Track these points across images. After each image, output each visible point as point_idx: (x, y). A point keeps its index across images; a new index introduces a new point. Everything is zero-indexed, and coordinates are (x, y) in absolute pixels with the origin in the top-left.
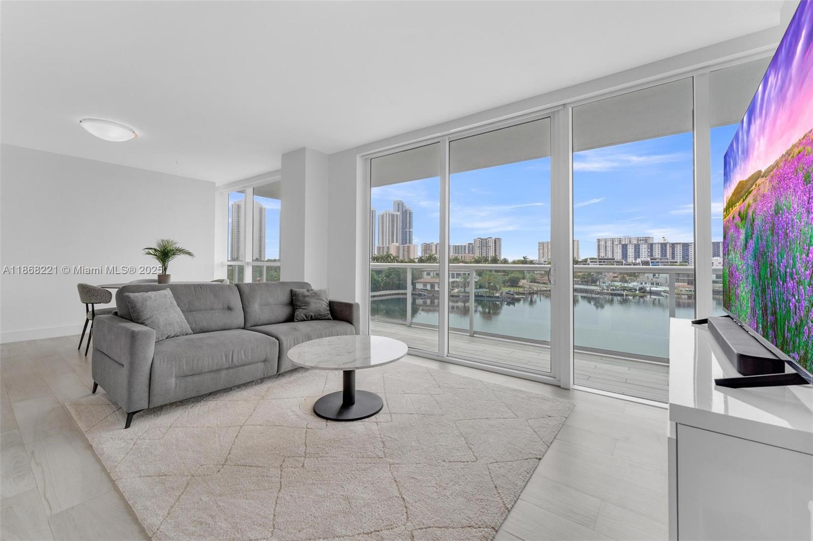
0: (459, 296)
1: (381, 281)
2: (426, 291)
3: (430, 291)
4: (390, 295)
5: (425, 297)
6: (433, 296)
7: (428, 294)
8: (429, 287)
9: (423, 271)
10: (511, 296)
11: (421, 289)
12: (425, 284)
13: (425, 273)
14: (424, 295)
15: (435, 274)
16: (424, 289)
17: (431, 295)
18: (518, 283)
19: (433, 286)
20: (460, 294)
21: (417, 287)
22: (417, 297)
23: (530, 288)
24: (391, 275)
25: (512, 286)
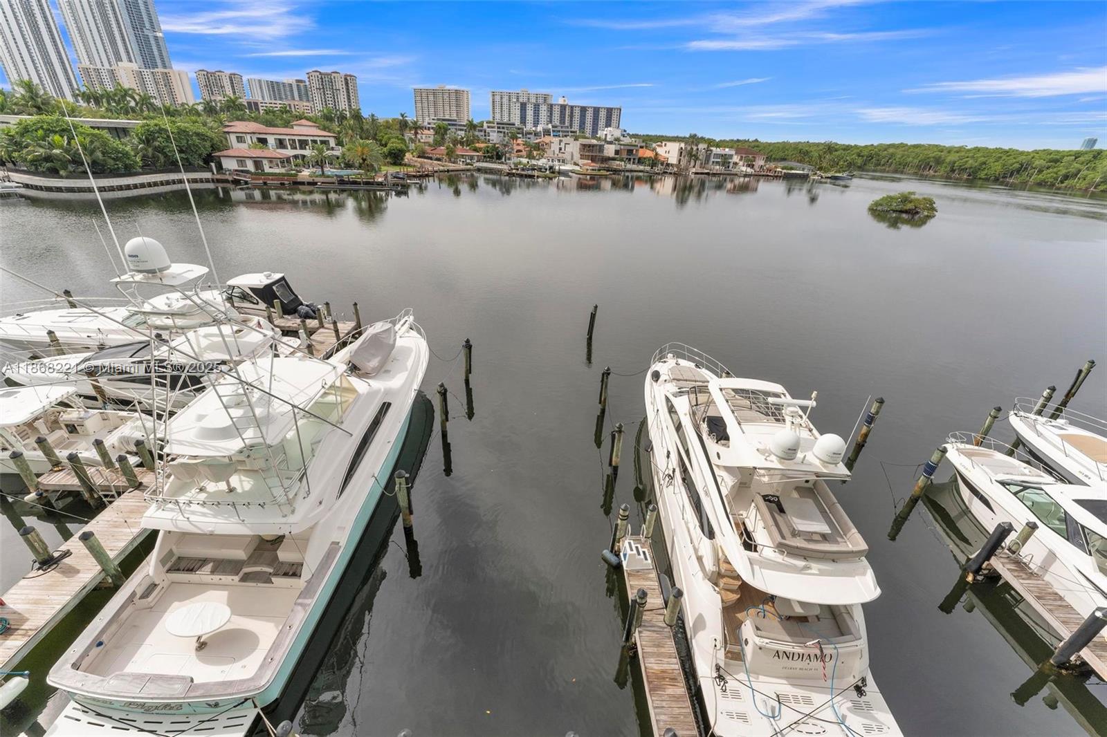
0: (314, 184)
1: (132, 153)
2: (249, 175)
3: (255, 174)
4: (168, 183)
5: (250, 186)
6: (265, 183)
7: (253, 179)
8: (250, 166)
9: (228, 133)
10: (401, 181)
11: (236, 171)
12: (241, 160)
13: (233, 138)
14: (246, 183)
15: (255, 140)
16: (242, 171)
17: (261, 182)
18: (402, 159)
19: (258, 164)
20: (316, 180)
21: (224, 167)
22: (232, 186)
23: (422, 167)
24: (154, 139)
25: (395, 164)
